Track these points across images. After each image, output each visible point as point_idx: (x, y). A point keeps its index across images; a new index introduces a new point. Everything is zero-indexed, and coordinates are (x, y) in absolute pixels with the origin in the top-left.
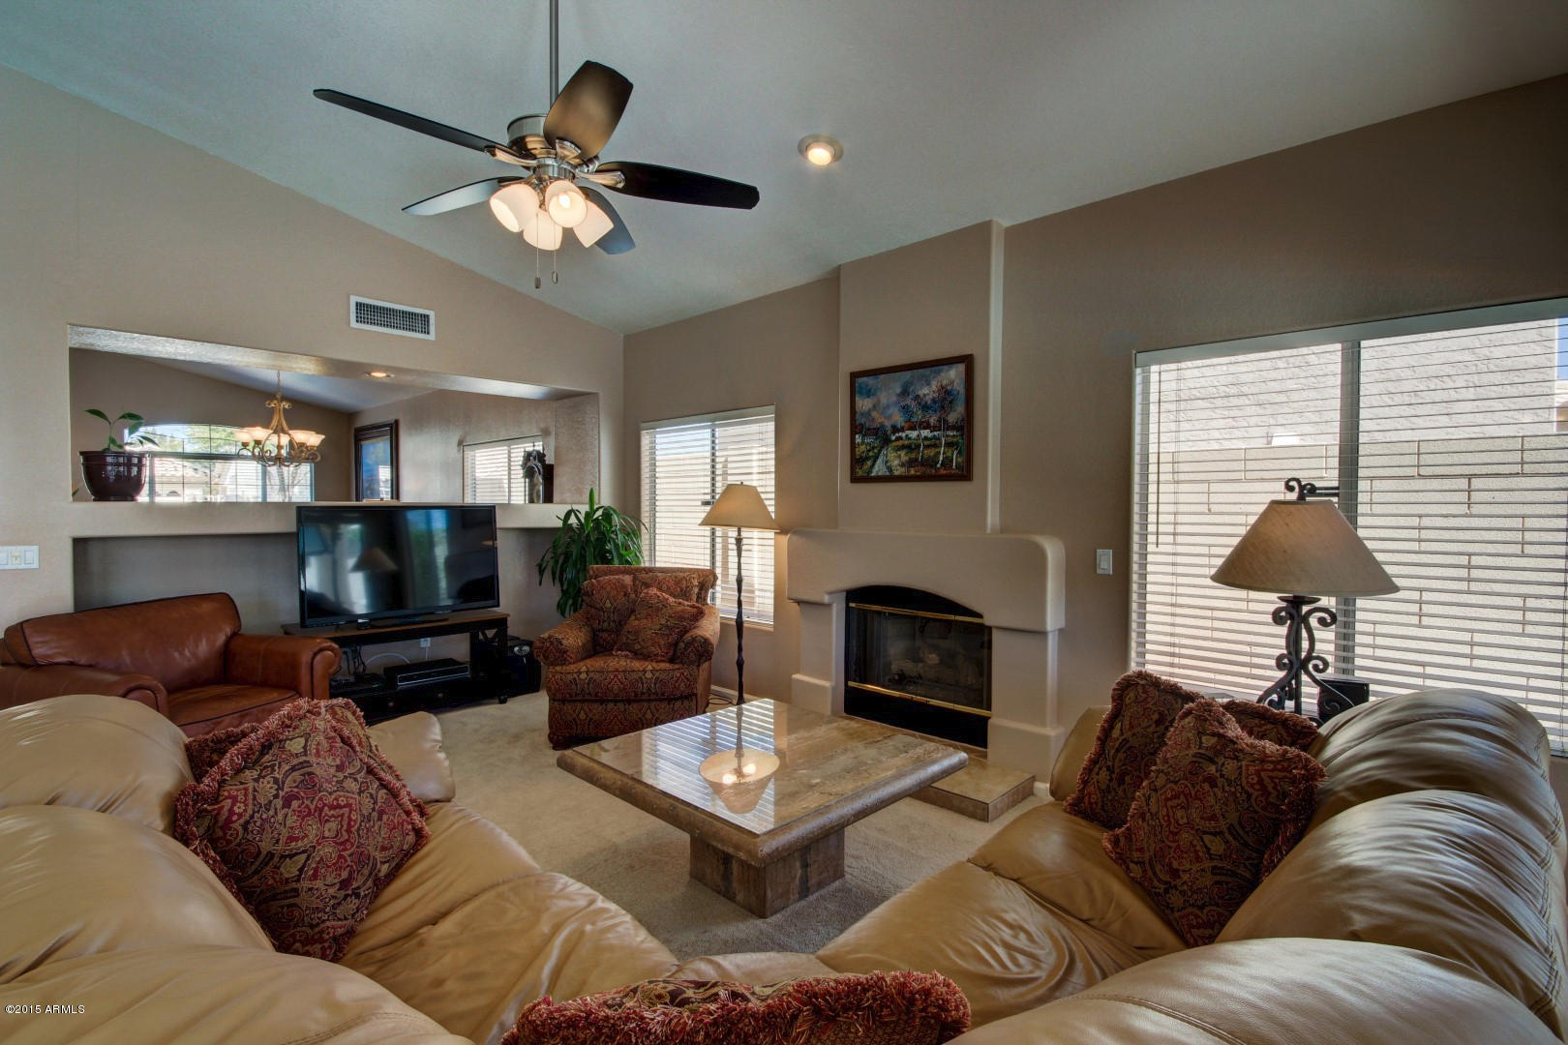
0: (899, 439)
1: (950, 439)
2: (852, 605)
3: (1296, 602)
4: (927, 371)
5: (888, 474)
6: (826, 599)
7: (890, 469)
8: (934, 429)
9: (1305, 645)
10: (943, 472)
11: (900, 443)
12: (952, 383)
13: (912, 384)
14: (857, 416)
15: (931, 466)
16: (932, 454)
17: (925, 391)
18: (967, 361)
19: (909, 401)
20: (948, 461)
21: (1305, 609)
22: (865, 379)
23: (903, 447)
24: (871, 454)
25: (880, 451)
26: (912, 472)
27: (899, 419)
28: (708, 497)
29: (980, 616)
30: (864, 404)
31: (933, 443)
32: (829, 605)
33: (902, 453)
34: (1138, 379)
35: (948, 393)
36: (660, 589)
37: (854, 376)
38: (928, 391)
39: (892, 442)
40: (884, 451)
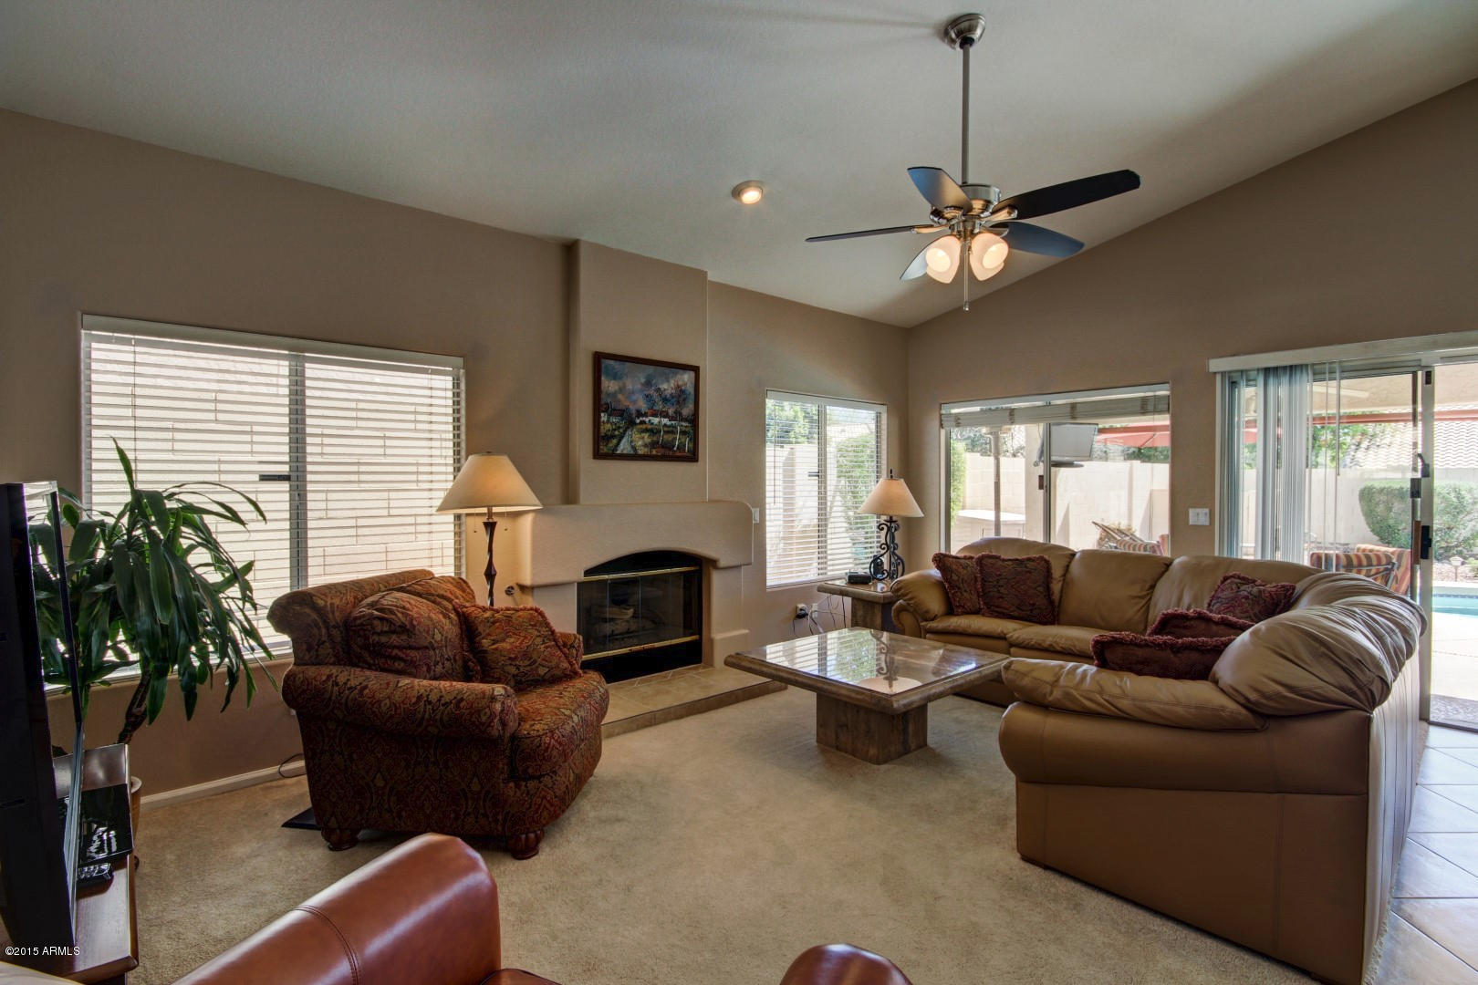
0: (643, 422)
1: (684, 429)
3: (891, 520)
4: (667, 370)
5: (632, 452)
7: (634, 448)
8: (671, 419)
10: (678, 454)
11: (644, 426)
12: (685, 384)
13: (654, 377)
14: (603, 396)
15: (669, 449)
16: (670, 439)
17: (665, 385)
18: (696, 369)
19: (652, 392)
20: (681, 447)
22: (612, 362)
24: (616, 433)
25: (625, 431)
26: (654, 453)
27: (642, 403)
30: (606, 385)
31: (671, 430)
33: (646, 435)
35: (682, 392)
37: (598, 357)
38: (668, 387)
39: (636, 424)
40: (629, 432)
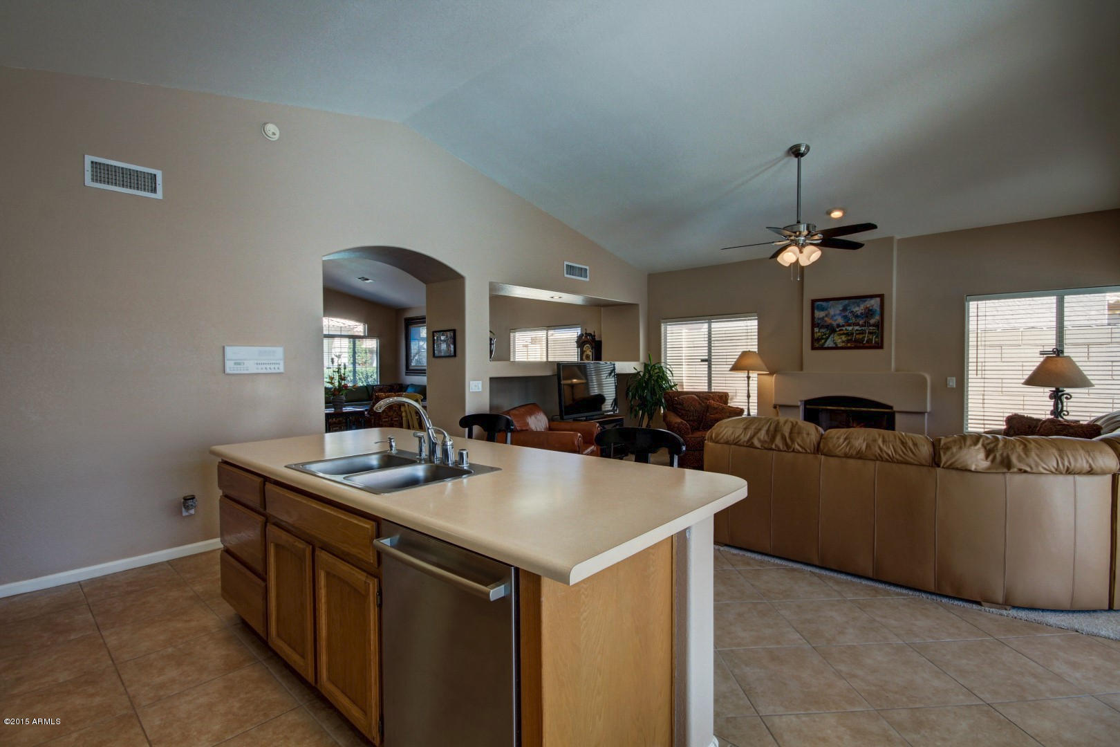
0: (841, 330)
1: (872, 331)
2: (808, 407)
3: (1058, 391)
4: (858, 301)
5: (834, 346)
6: (799, 404)
7: (835, 344)
8: (862, 326)
9: (1060, 406)
10: (867, 345)
11: (842, 332)
12: (872, 306)
13: (849, 306)
14: (816, 320)
15: (860, 343)
16: (861, 337)
17: (857, 309)
18: (881, 296)
19: (847, 314)
20: (869, 341)
21: (1060, 394)
22: (818, 303)
23: (844, 334)
24: (824, 337)
25: (829, 336)
26: (849, 345)
27: (840, 321)
28: (707, 357)
29: (891, 408)
30: (819, 314)
31: (862, 332)
32: (798, 407)
33: (843, 337)
35: (871, 310)
36: (714, 400)
37: (813, 301)
38: (859, 309)
39: (836, 331)
40: (832, 336)
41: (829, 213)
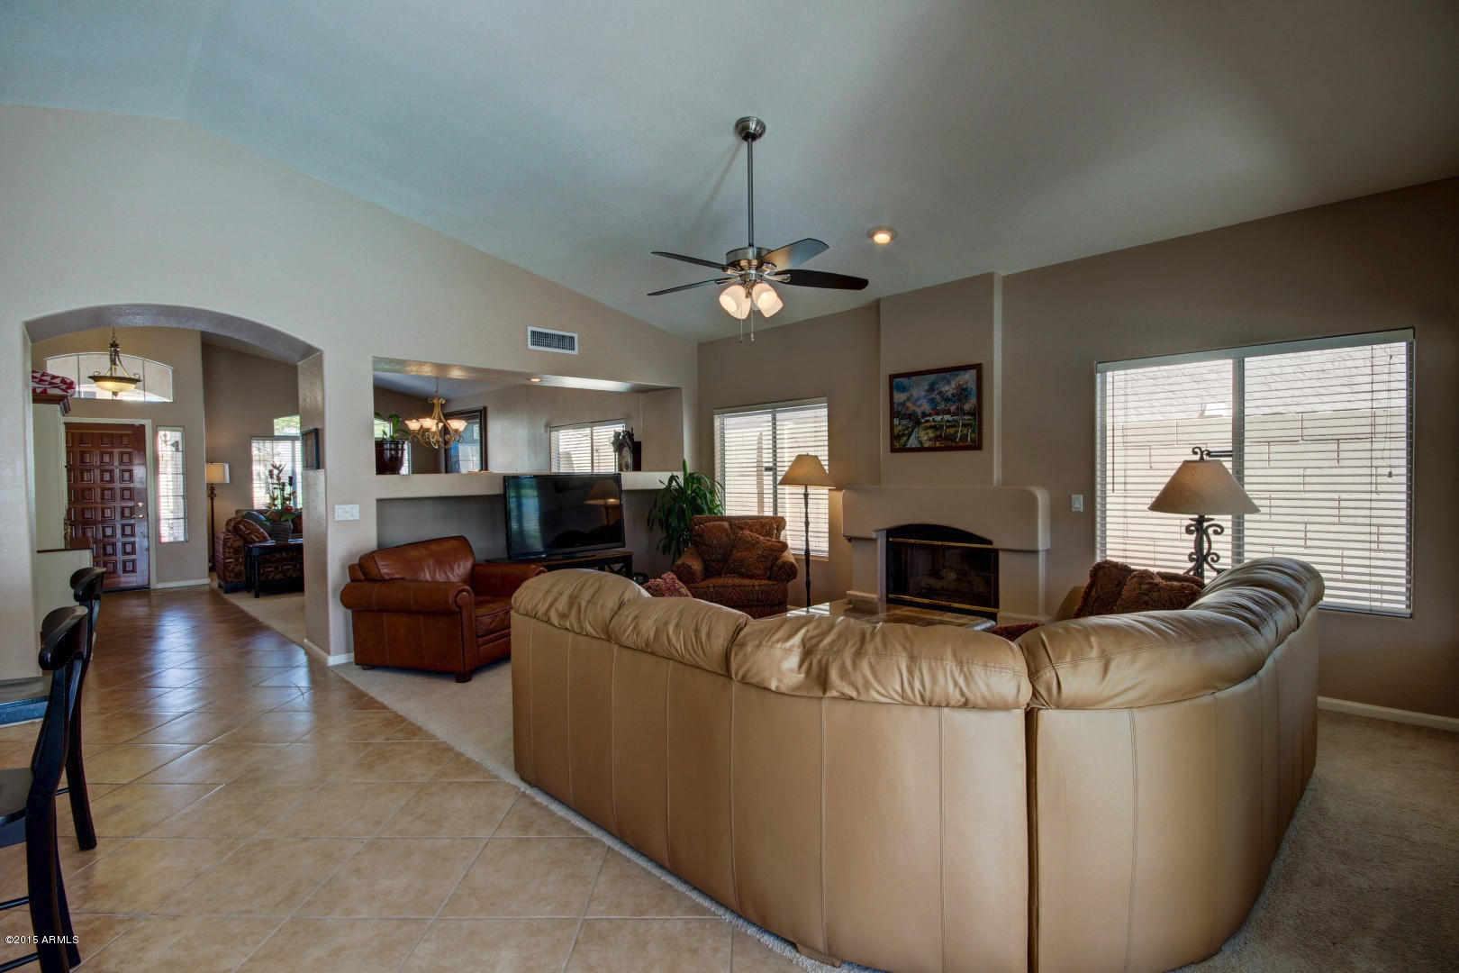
0: (927, 421)
1: (966, 422)
2: (891, 540)
3: (1200, 521)
4: (948, 375)
5: (919, 446)
6: (874, 535)
7: (920, 442)
8: (953, 414)
9: (1206, 545)
10: (960, 444)
11: (928, 424)
12: (967, 383)
13: (937, 383)
14: (895, 406)
15: (952, 441)
16: (952, 432)
17: (947, 388)
18: (978, 368)
19: (934, 395)
20: (964, 438)
21: (1205, 524)
22: (900, 379)
23: (931, 427)
25: (913, 431)
26: (938, 444)
27: (927, 407)
28: (771, 465)
29: (990, 543)
30: (900, 397)
31: (954, 425)
32: (874, 540)
33: (930, 431)
34: (1098, 380)
35: (964, 389)
37: (892, 377)
38: (949, 389)
39: (922, 423)
40: (916, 430)
41: (871, 235)
